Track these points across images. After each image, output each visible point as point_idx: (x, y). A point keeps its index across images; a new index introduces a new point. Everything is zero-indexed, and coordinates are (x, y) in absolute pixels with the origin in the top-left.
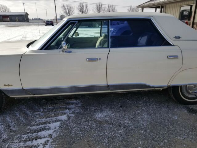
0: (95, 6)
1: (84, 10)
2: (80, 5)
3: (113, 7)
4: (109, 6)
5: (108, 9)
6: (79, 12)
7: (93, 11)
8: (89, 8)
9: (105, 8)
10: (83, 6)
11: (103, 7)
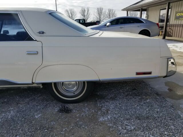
0: (96, 11)
1: (86, 14)
2: (82, 9)
3: (114, 11)
4: (110, 11)
5: (108, 13)
6: (81, 16)
7: (94, 15)
8: (90, 12)
9: (105, 12)
10: (85, 11)
11: (103, 11)
